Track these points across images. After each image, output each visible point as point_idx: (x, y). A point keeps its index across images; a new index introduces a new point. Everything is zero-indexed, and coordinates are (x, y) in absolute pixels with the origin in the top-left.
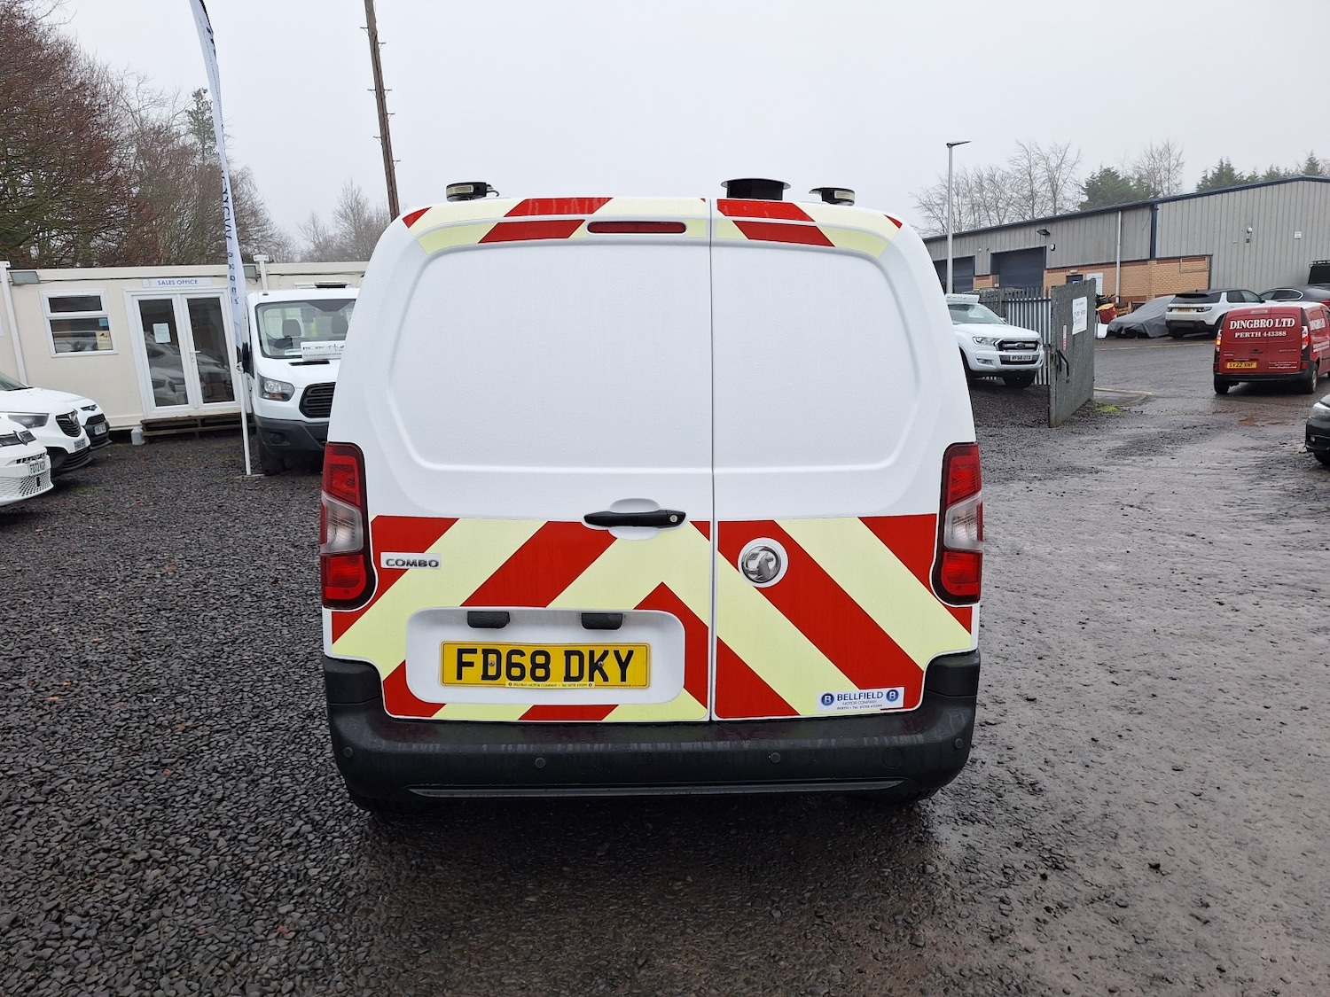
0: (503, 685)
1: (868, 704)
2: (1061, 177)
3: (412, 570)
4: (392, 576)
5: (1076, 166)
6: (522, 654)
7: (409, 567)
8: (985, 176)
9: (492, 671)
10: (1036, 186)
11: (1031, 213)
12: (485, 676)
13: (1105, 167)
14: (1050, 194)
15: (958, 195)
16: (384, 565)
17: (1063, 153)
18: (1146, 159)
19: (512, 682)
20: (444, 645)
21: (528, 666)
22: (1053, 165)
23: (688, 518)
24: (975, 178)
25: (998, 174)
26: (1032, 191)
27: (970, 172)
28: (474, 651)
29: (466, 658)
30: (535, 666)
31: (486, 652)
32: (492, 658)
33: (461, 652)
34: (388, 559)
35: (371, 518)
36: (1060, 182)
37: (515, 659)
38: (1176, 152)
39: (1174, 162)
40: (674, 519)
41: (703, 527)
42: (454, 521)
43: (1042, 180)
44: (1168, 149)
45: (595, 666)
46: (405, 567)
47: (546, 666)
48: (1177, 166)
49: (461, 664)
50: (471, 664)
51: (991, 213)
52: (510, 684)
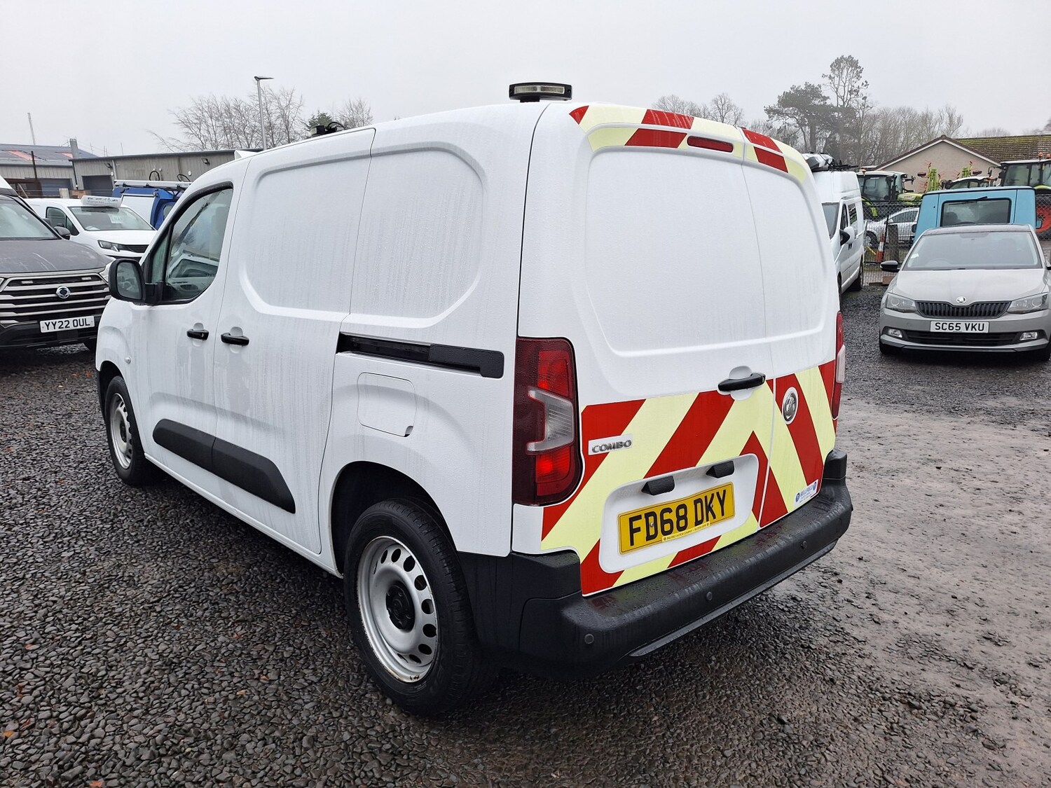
0: (660, 541)
1: (808, 495)
2: (291, 114)
3: (612, 453)
4: (597, 460)
5: (301, 108)
6: (669, 510)
7: (609, 450)
8: (232, 105)
9: (652, 532)
10: (273, 118)
11: (271, 141)
12: (649, 538)
13: (321, 112)
14: (284, 127)
15: (211, 118)
16: (591, 453)
17: (290, 96)
18: (347, 111)
19: (666, 537)
20: (620, 517)
21: (675, 520)
22: (284, 104)
23: (766, 378)
24: (224, 106)
25: (241, 105)
26: (270, 123)
27: (219, 100)
28: (639, 517)
29: (636, 524)
30: (679, 518)
31: (647, 516)
32: (651, 519)
33: (632, 520)
34: (595, 445)
35: (581, 409)
36: (290, 119)
37: (667, 516)
38: (366, 108)
39: (366, 116)
40: (760, 380)
41: (771, 384)
42: (643, 401)
43: (277, 115)
44: (360, 105)
45: (709, 508)
46: (606, 451)
47: (685, 517)
48: (368, 119)
49: (633, 531)
50: (638, 530)
51: (240, 137)
52: (665, 539)
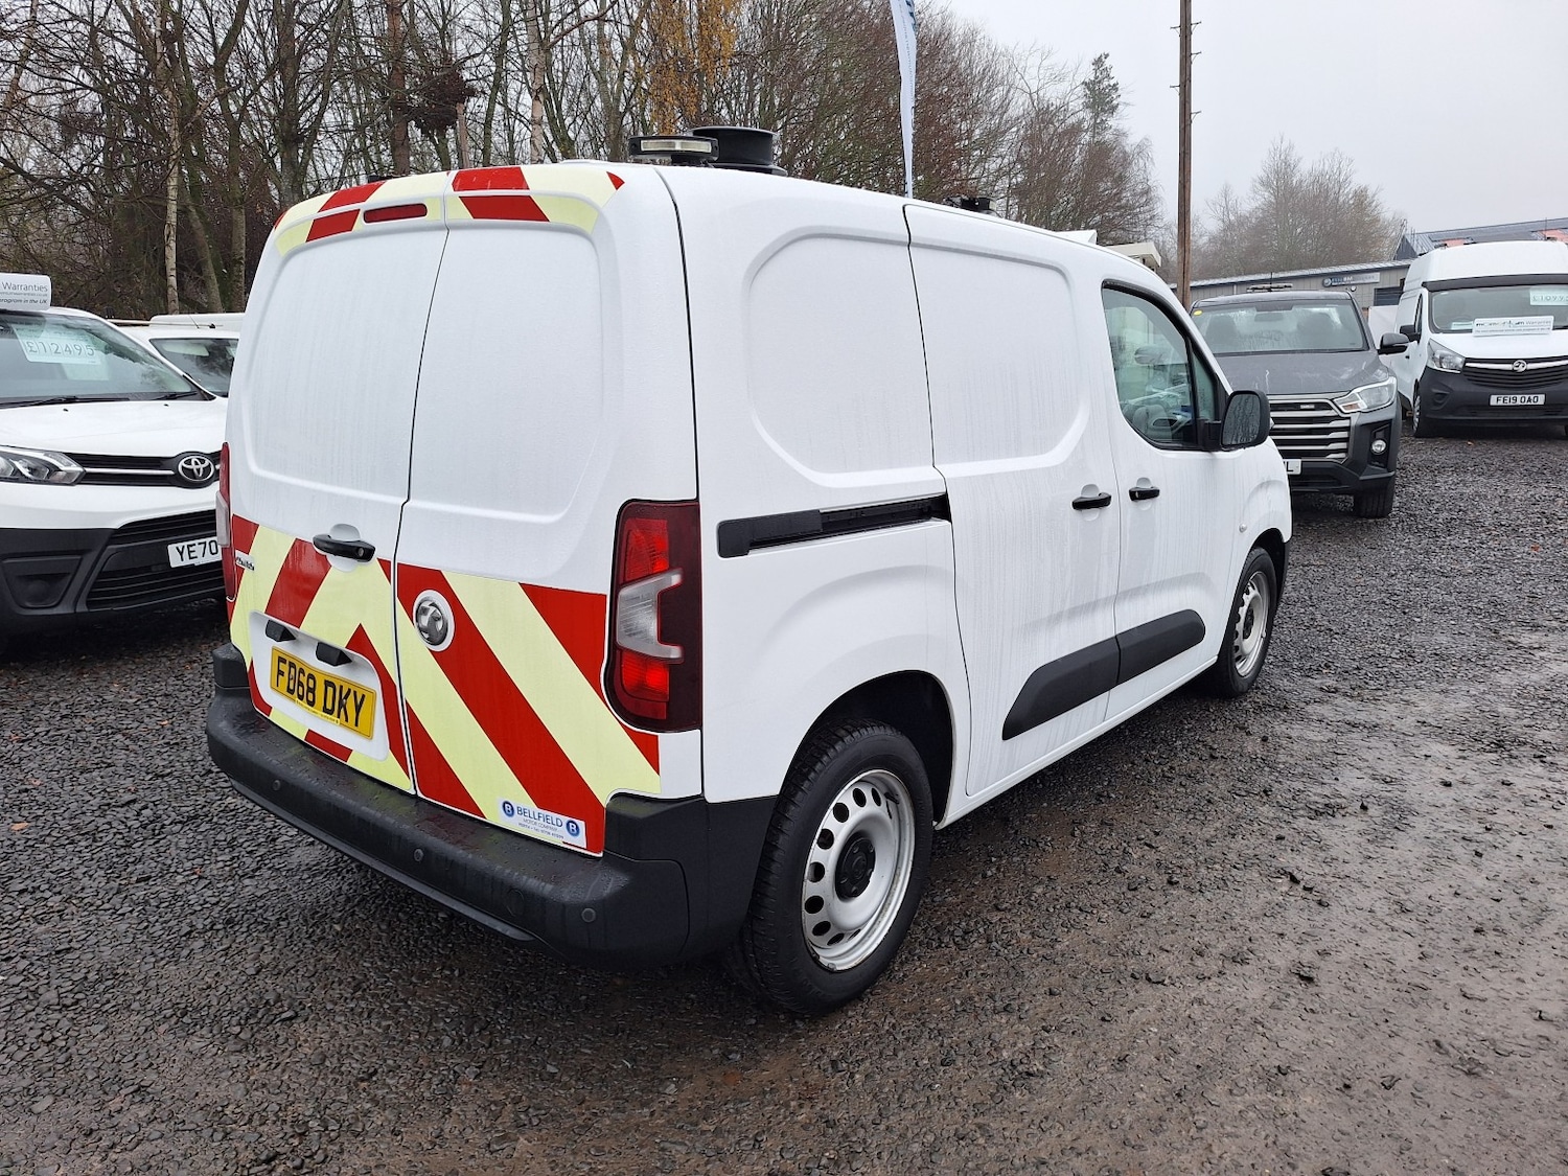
0: (295, 701)
1: (548, 830)
9: (291, 685)
12: (288, 689)
19: (298, 701)
20: (274, 649)
23: (377, 554)
28: (285, 662)
29: (281, 666)
30: (308, 688)
31: (290, 665)
32: (292, 672)
33: (279, 660)
37: (301, 677)
40: (361, 553)
41: (385, 564)
45: (341, 703)
47: (313, 692)
49: (279, 672)
50: (283, 674)
